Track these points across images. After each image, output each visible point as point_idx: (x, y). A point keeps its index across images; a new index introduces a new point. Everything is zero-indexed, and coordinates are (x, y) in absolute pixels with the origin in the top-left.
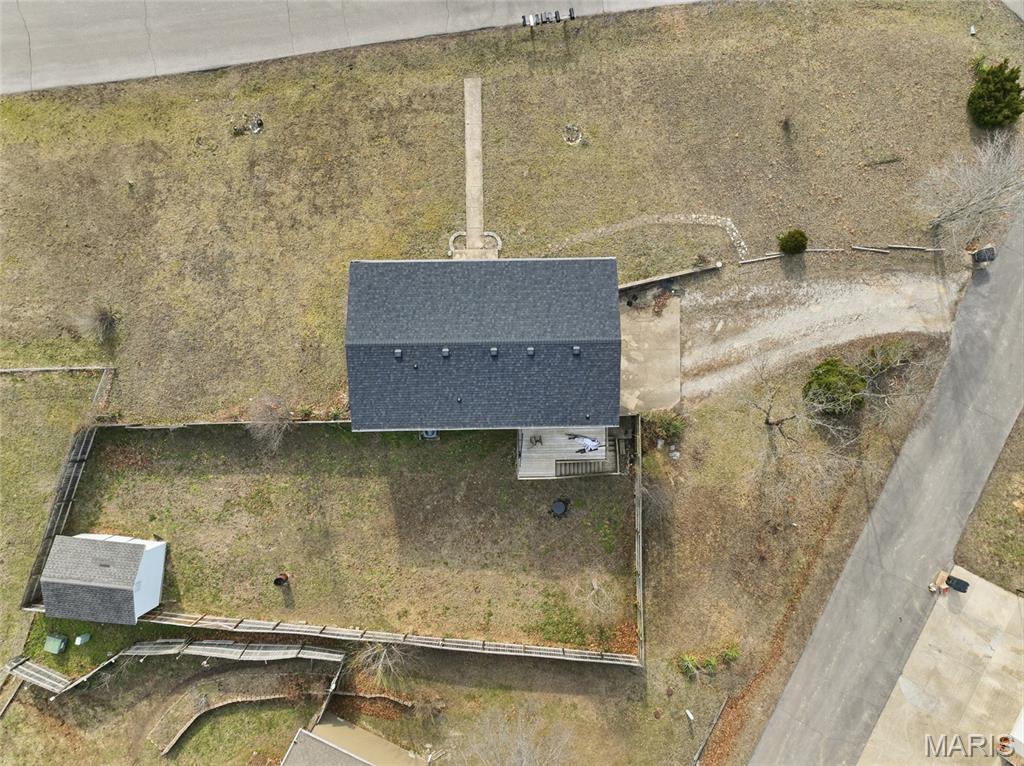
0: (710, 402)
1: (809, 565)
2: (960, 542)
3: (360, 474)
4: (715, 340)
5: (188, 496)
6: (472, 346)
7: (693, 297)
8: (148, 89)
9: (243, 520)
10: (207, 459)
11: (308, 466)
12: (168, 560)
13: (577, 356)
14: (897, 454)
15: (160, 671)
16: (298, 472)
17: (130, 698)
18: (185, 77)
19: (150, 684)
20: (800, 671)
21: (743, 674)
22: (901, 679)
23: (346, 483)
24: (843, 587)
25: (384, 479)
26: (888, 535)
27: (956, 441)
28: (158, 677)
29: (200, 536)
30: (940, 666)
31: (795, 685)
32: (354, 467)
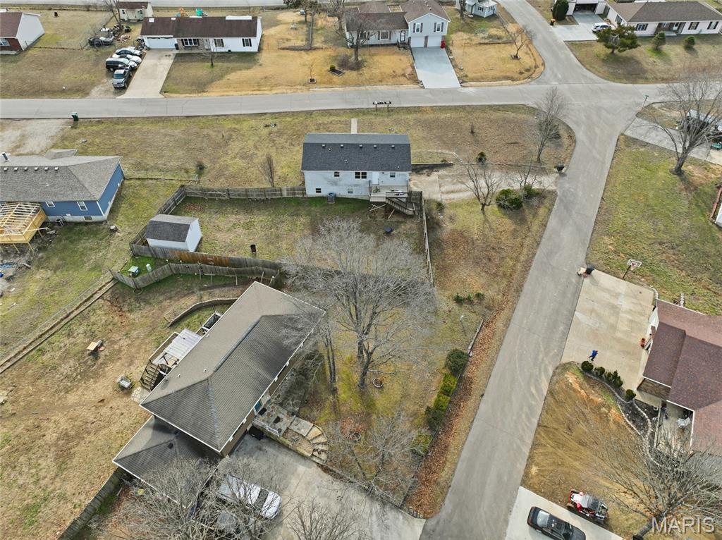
0: (454, 201)
1: (514, 265)
2: (586, 258)
3: (297, 215)
4: (453, 184)
5: (217, 221)
6: (352, 144)
7: (442, 172)
8: (237, 117)
9: (240, 231)
10: (229, 209)
11: (274, 213)
12: (200, 243)
13: (393, 148)
14: (545, 226)
15: (181, 287)
16: (269, 215)
17: (161, 298)
18: (248, 115)
19: (173, 293)
20: (520, 306)
21: (488, 308)
22: (576, 313)
23: (290, 218)
24: (533, 272)
25: (308, 217)
26: (550, 254)
27: (571, 222)
28: (179, 290)
29: (218, 235)
30: (596, 308)
31: (518, 313)
32: (295, 213)
